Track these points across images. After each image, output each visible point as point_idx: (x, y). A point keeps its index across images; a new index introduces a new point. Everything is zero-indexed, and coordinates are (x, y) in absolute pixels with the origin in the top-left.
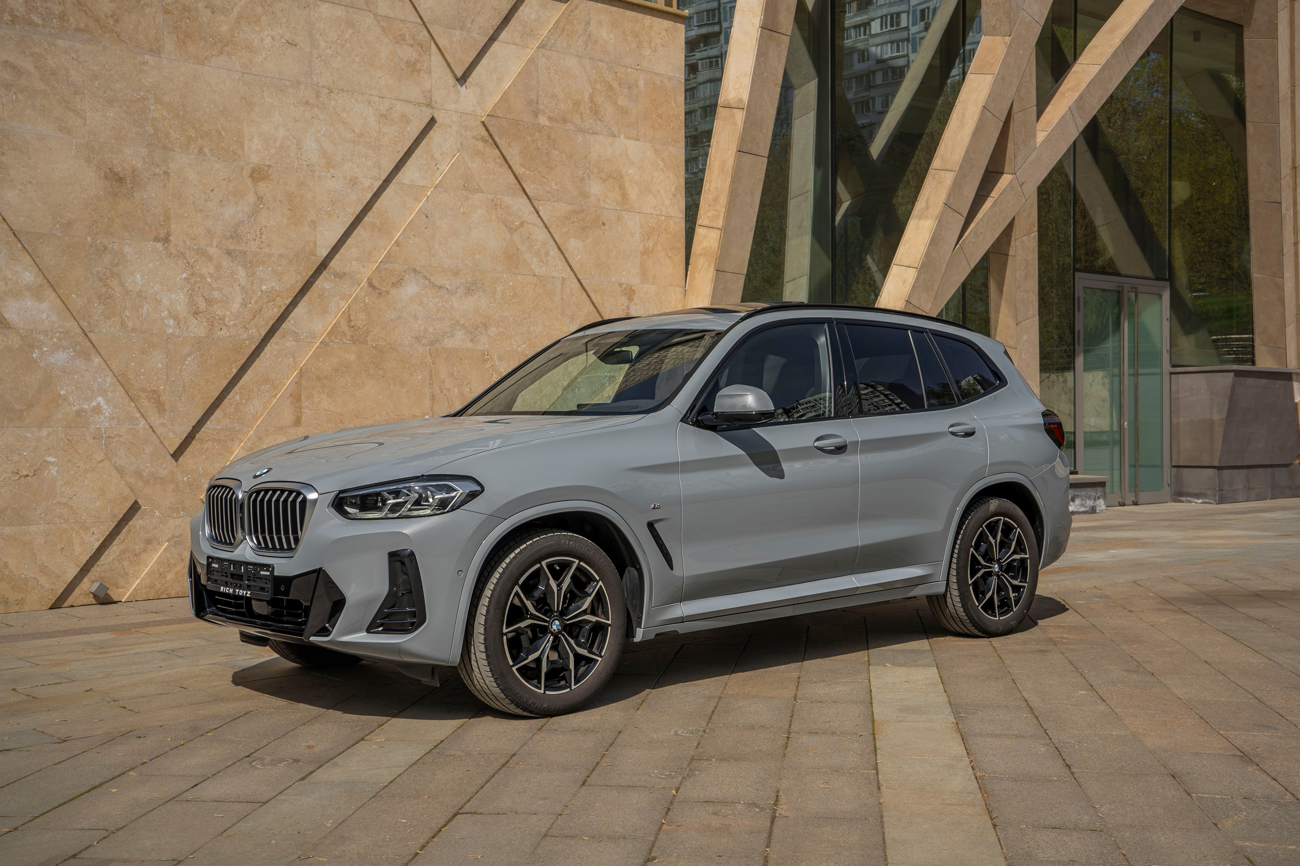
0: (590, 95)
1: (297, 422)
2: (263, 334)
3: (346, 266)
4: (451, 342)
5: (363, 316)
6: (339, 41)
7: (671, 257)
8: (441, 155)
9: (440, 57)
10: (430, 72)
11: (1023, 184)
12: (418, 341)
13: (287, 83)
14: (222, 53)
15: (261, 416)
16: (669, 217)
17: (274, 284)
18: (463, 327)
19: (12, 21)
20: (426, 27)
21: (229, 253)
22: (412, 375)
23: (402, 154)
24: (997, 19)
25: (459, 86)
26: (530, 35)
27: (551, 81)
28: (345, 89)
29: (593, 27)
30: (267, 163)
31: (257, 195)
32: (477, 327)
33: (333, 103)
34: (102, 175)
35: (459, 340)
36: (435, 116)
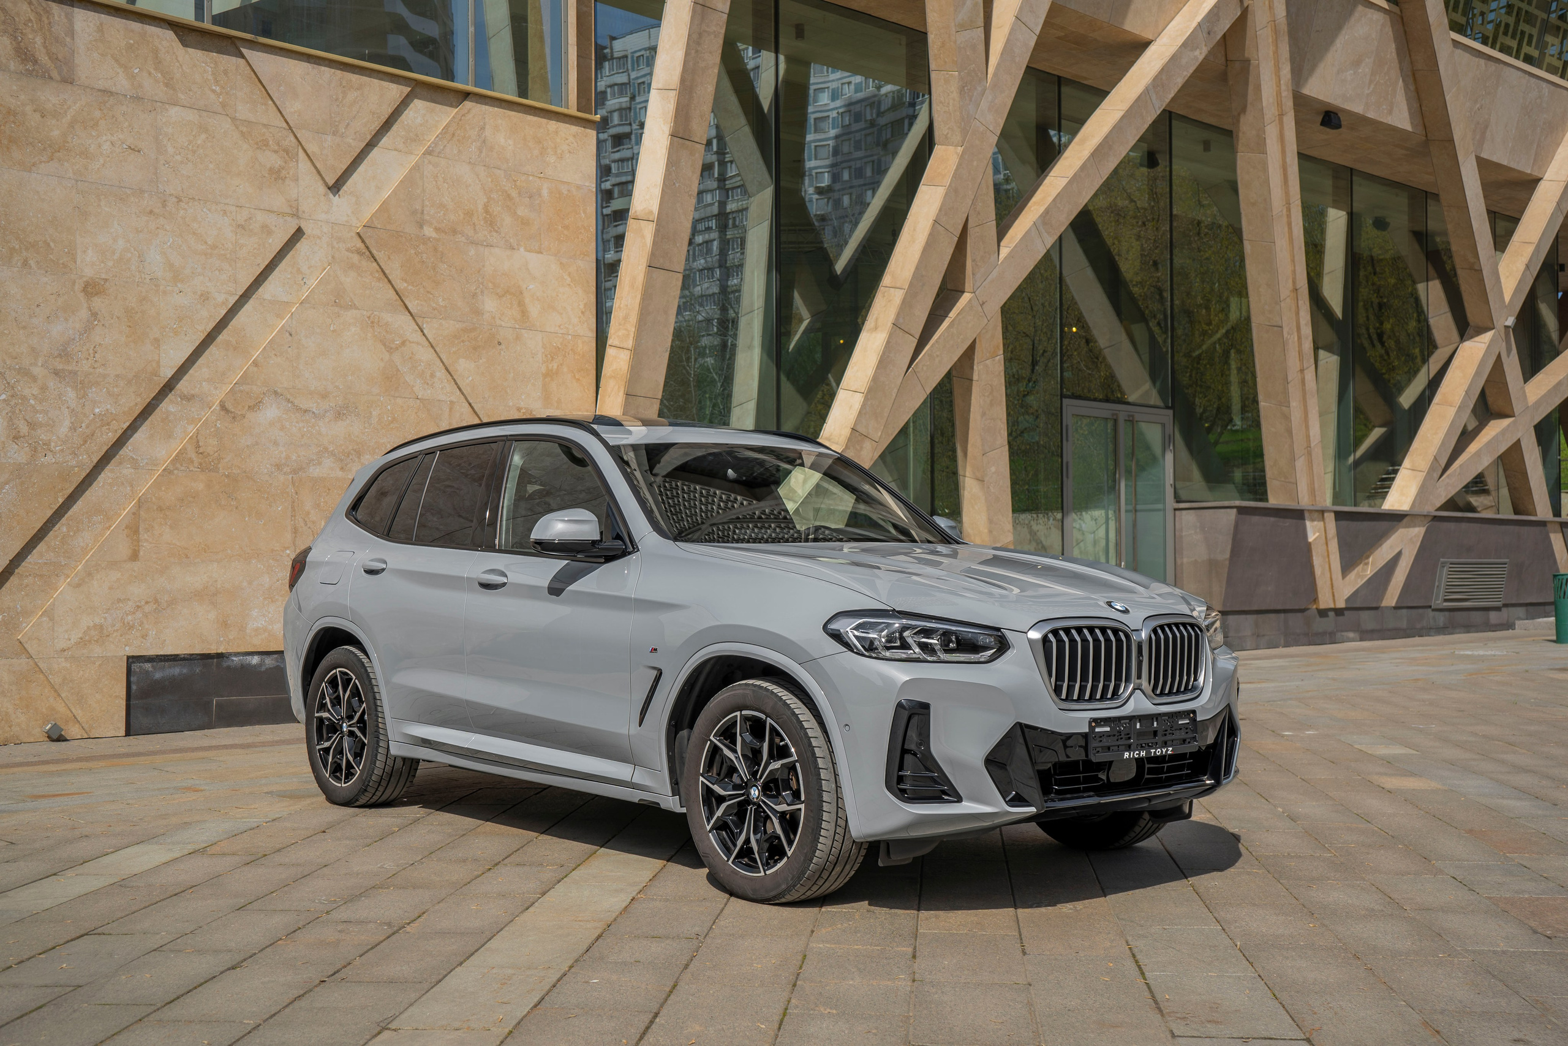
0: (485, 205)
1: (135, 556)
2: (95, 460)
3: (196, 387)
4: (318, 470)
5: (213, 442)
6: (190, 147)
7: (579, 379)
8: (309, 268)
9: (309, 163)
10: (297, 180)
11: (984, 303)
12: (278, 469)
13: (129, 191)
14: (52, 160)
15: (92, 549)
16: (576, 336)
17: (109, 406)
18: (333, 454)
20: (293, 132)
21: (56, 373)
22: (271, 506)
23: (263, 267)
24: (949, 128)
25: (331, 195)
26: (415, 140)
27: (439, 189)
28: (197, 198)
29: (488, 132)
30: (103, 276)
31: (91, 311)
32: (349, 454)
33: (182, 212)
35: (327, 469)
36: (302, 226)
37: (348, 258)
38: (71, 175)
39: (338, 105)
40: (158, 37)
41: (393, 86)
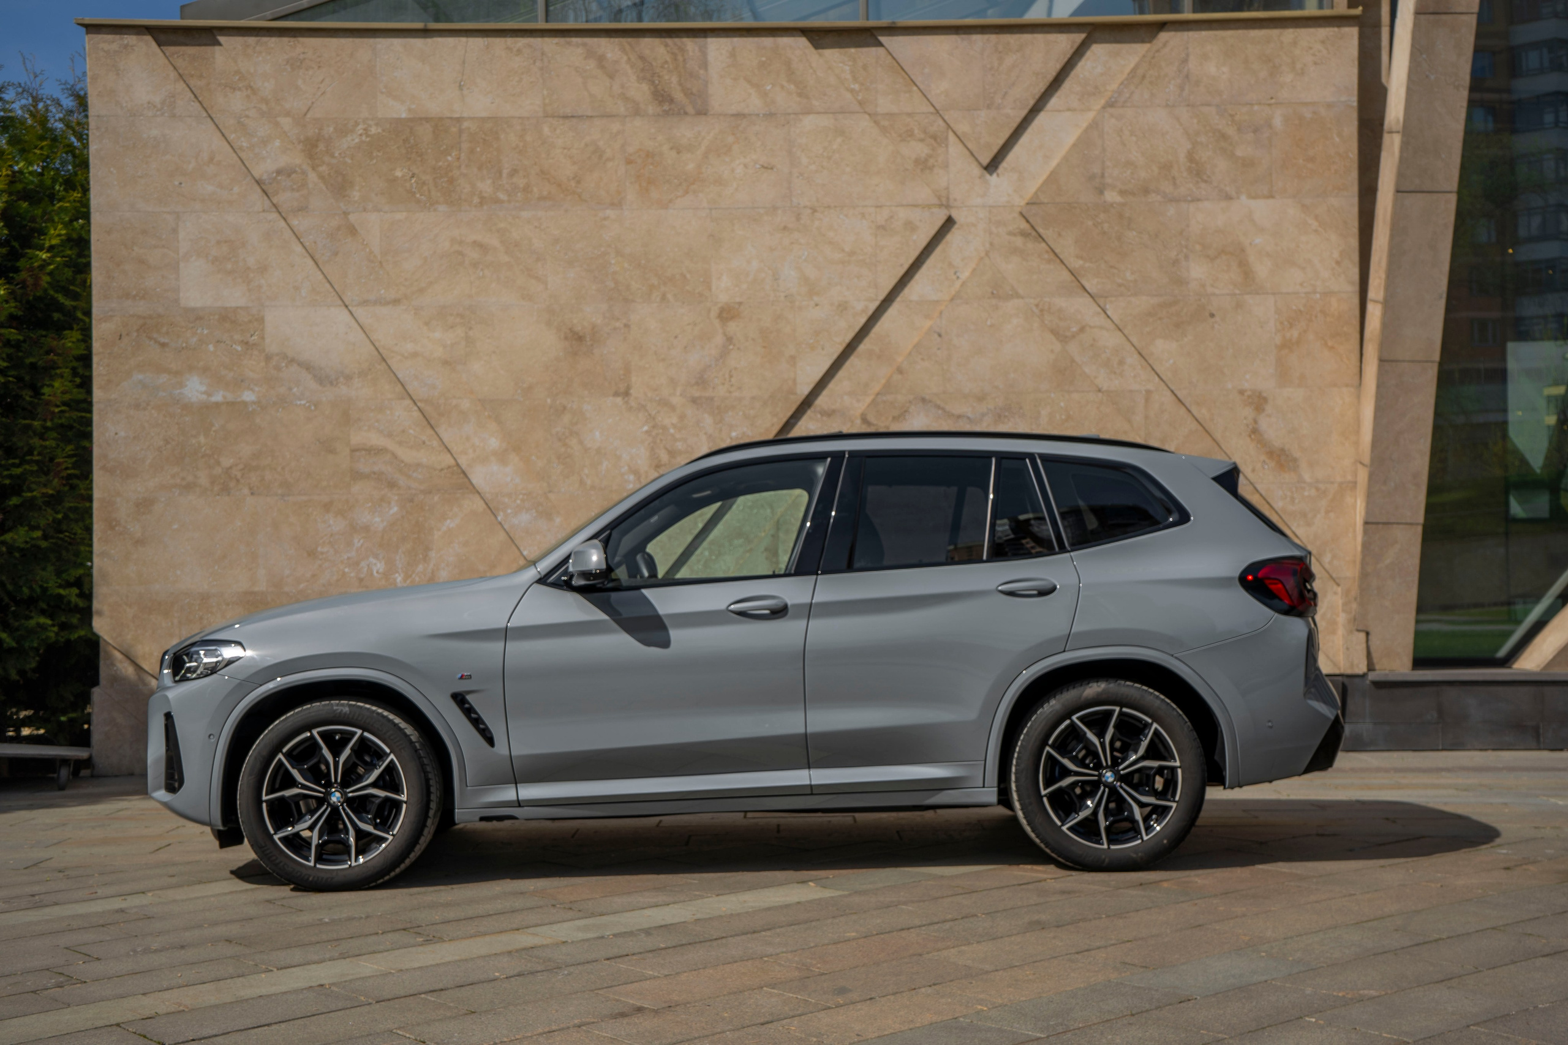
0: (1189, 152)
6: (825, 154)
8: (962, 259)
9: (961, 146)
10: (947, 166)
13: (762, 211)
14: (687, 193)
16: (1328, 294)
17: (745, 429)
19: (481, 203)
20: (940, 115)
21: (694, 401)
23: (907, 265)
25: (988, 176)
26: (1094, 94)
27: (1125, 145)
28: (832, 206)
29: (1192, 64)
30: (738, 300)
31: (726, 336)
33: (817, 223)
34: (562, 336)
36: (953, 215)
37: (1009, 242)
38: (705, 205)
39: (993, 75)
40: (791, 46)
41: (1063, 38)
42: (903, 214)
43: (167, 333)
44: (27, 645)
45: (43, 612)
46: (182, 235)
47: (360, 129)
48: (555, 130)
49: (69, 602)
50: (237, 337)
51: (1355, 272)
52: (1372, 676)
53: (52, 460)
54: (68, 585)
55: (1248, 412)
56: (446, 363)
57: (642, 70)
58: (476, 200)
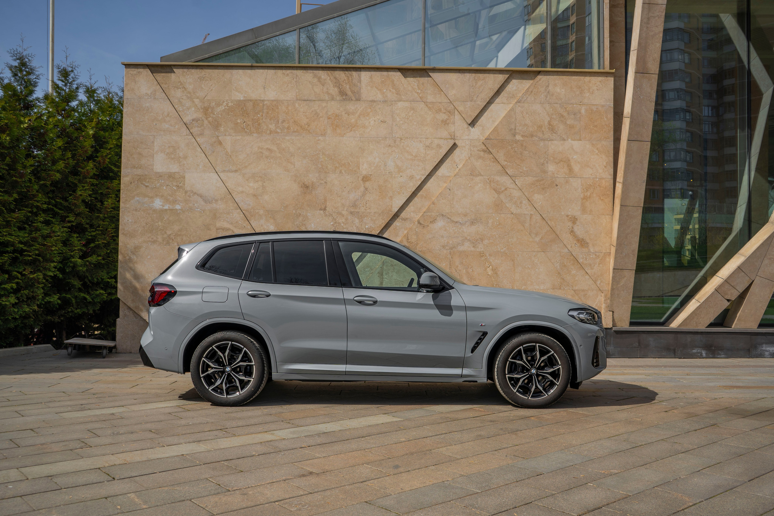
0: (549, 121)
3: (408, 215)
4: (462, 248)
5: (414, 237)
6: (406, 117)
7: (603, 199)
8: (459, 160)
9: (460, 115)
10: (454, 124)
12: (444, 248)
13: (380, 139)
14: (351, 131)
16: (601, 179)
17: (371, 225)
18: (469, 240)
19: (270, 133)
20: (452, 103)
21: (351, 213)
22: (440, 264)
23: (437, 162)
25: (470, 128)
26: (512, 97)
27: (524, 118)
28: (409, 137)
29: (551, 88)
30: (370, 173)
31: (365, 188)
32: (477, 240)
33: (402, 144)
34: (300, 186)
35: (467, 247)
36: (456, 142)
37: (478, 154)
38: (358, 136)
39: (473, 89)
40: (394, 75)
41: (501, 76)
42: (436, 141)
43: (148, 182)
44: (96, 300)
45: (102, 289)
46: (156, 144)
47: (225, 104)
48: (300, 105)
49: (112, 284)
50: (174, 184)
51: (612, 171)
52: (614, 329)
53: (106, 230)
54: (111, 278)
55: (570, 224)
56: (254, 195)
57: (335, 83)
58: (268, 132)
